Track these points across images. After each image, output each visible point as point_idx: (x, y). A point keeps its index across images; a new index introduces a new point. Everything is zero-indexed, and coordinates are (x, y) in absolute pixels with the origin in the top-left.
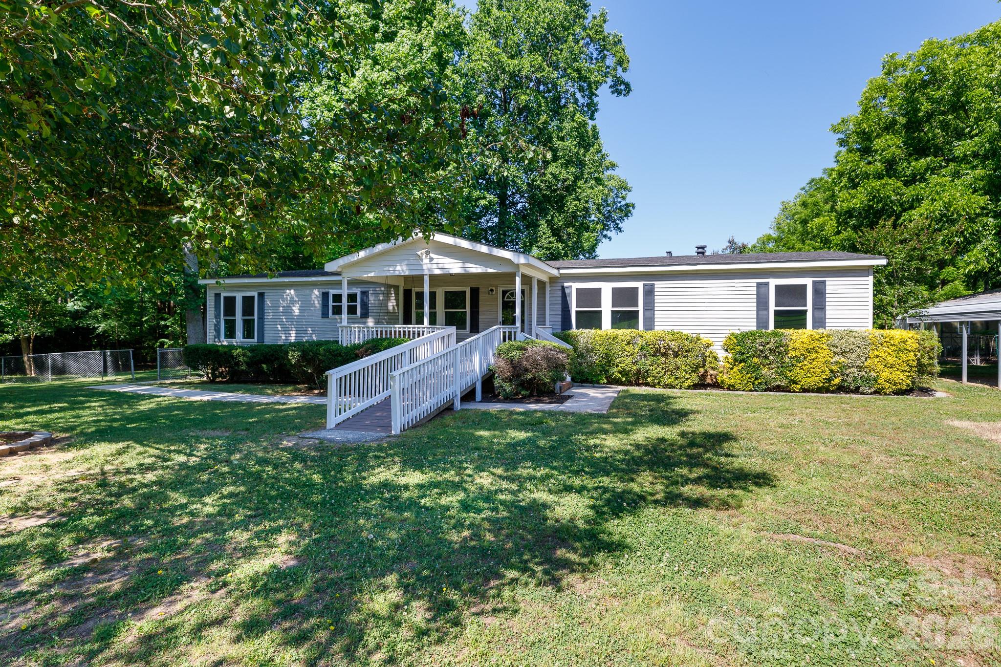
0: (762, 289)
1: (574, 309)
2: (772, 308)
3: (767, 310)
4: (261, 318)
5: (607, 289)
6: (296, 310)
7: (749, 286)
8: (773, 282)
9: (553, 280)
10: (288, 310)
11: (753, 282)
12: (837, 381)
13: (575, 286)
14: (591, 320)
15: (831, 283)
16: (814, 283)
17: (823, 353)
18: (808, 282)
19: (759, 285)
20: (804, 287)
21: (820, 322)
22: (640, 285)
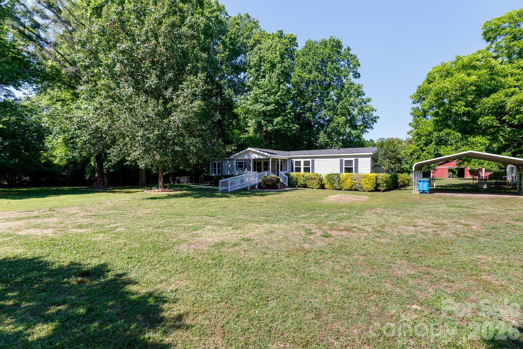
0: (341, 161)
1: (294, 167)
2: (344, 167)
3: (343, 167)
4: (222, 168)
5: (302, 161)
6: (229, 166)
7: (338, 160)
8: (344, 159)
9: (289, 158)
10: (228, 166)
11: (339, 159)
12: (354, 188)
13: (295, 160)
14: (298, 170)
15: (360, 160)
16: (355, 159)
17: (349, 180)
18: (353, 159)
19: (341, 160)
20: (352, 160)
21: (357, 171)
22: (310, 160)
